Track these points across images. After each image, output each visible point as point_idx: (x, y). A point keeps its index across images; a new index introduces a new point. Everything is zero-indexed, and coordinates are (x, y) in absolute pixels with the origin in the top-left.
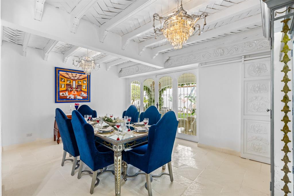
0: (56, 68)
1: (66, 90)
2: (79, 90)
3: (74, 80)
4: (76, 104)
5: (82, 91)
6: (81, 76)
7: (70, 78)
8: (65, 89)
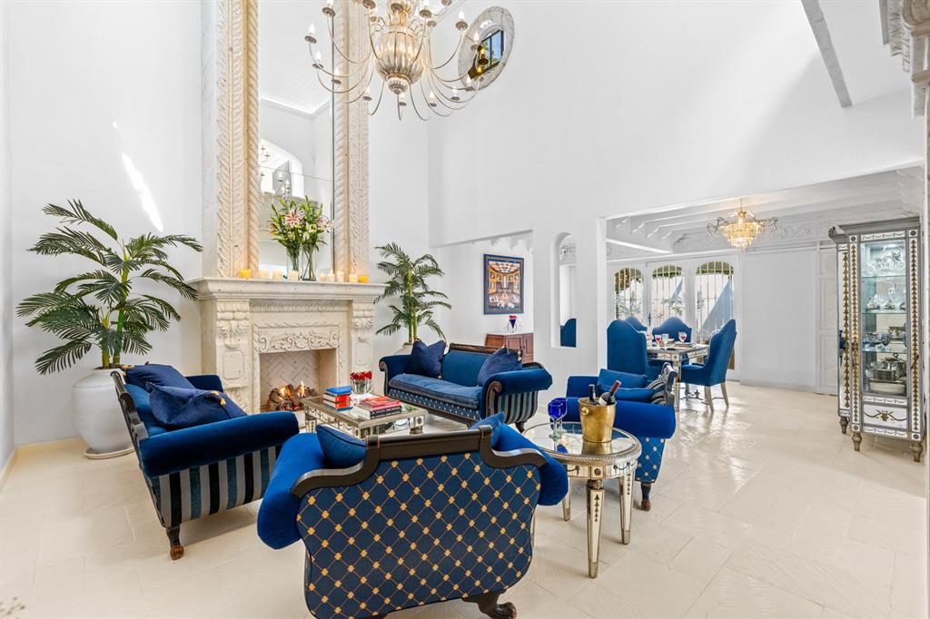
0: (485, 256)
1: (497, 292)
2: (510, 291)
3: (505, 274)
4: (511, 317)
5: (513, 293)
6: (512, 266)
7: (500, 272)
8: (494, 291)
